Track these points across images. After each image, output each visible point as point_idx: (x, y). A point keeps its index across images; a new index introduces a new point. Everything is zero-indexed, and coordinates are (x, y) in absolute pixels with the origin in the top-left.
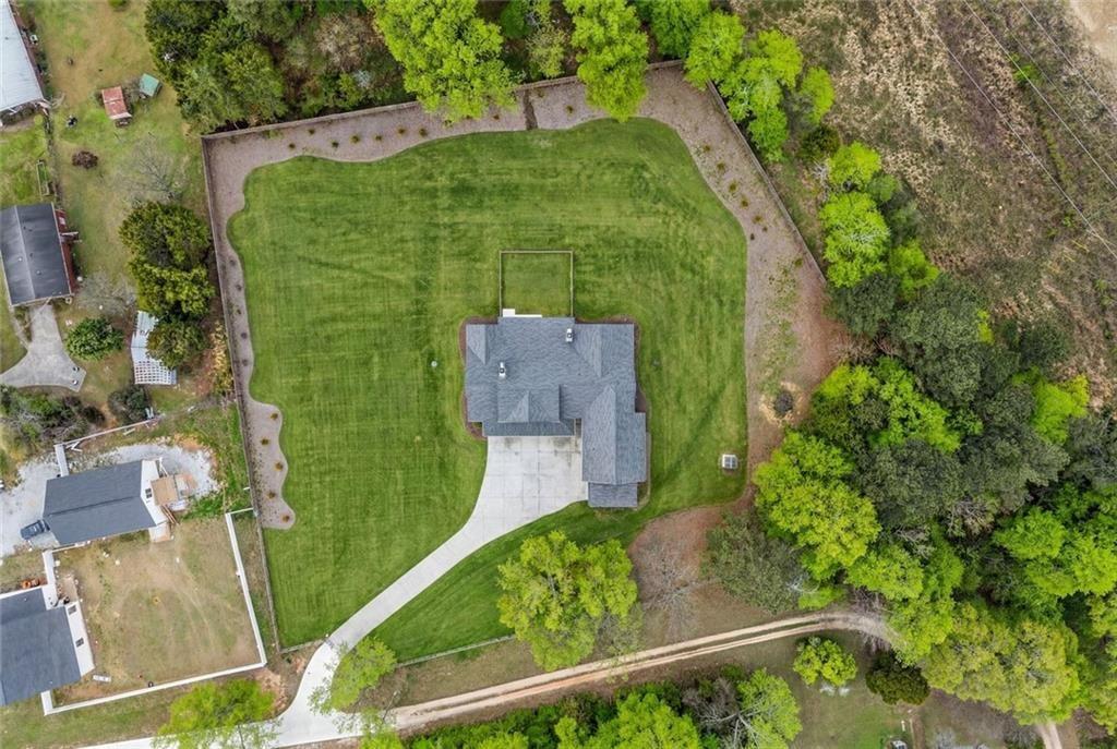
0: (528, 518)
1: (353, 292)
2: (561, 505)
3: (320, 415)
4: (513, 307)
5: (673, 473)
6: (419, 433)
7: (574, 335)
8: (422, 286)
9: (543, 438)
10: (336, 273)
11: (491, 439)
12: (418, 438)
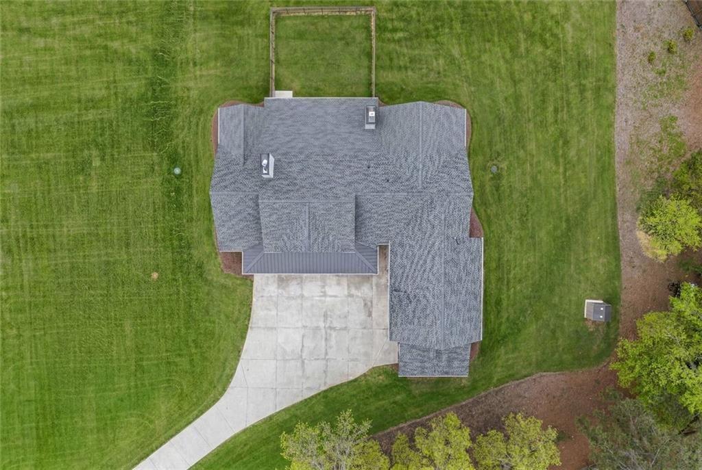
0: (309, 389)
1: (63, 68)
2: (359, 370)
3: (17, 240)
4: (289, 89)
5: (516, 327)
6: (157, 269)
7: (379, 120)
8: (162, 59)
9: (331, 278)
10: (40, 43)
11: (258, 279)
12: (155, 275)
